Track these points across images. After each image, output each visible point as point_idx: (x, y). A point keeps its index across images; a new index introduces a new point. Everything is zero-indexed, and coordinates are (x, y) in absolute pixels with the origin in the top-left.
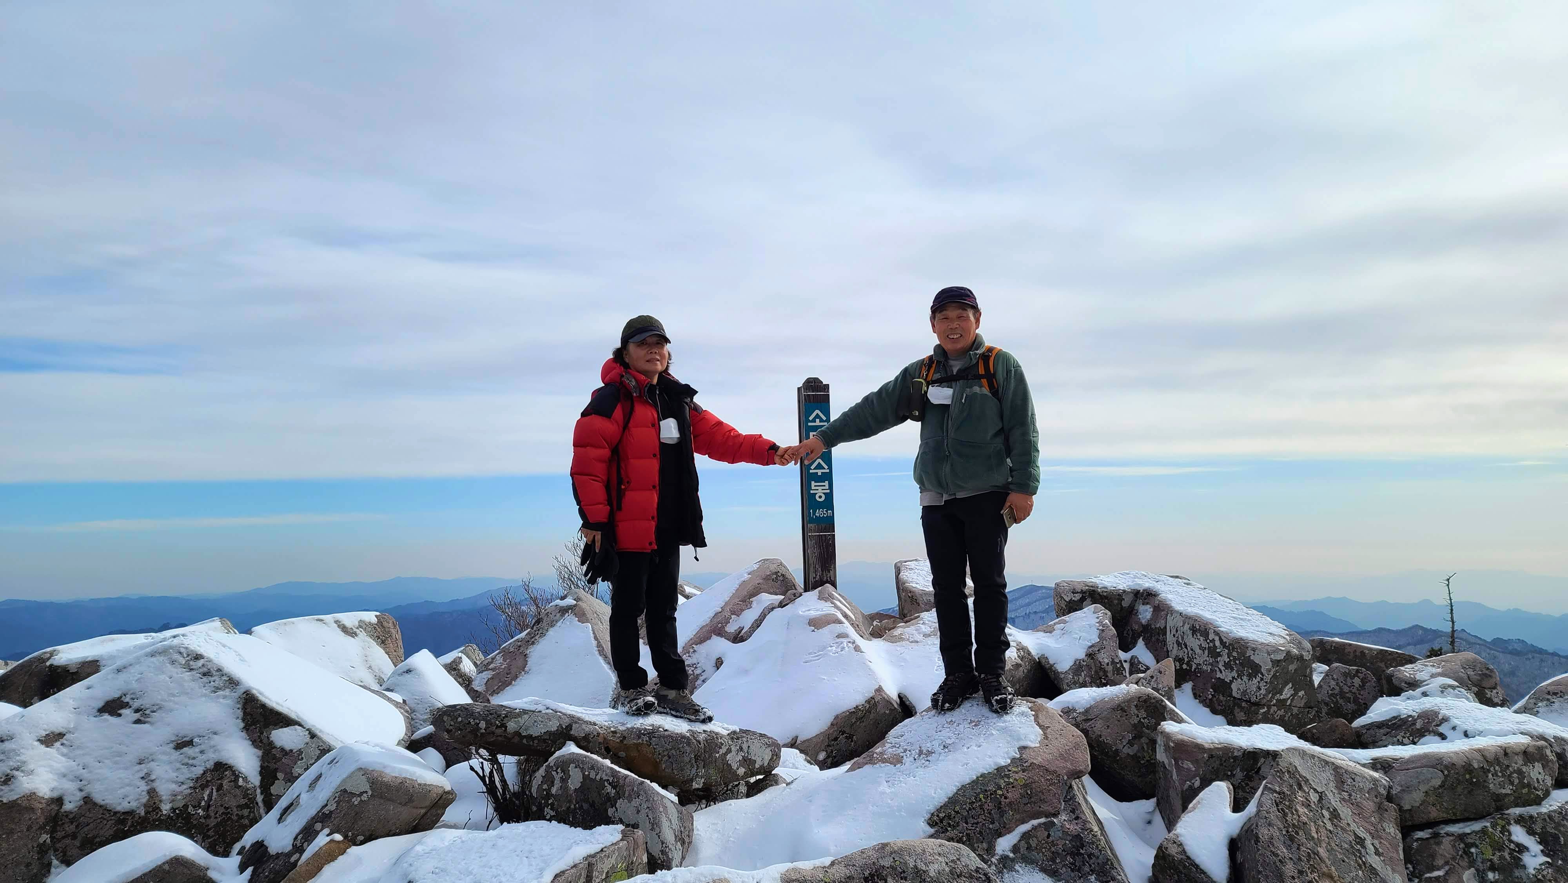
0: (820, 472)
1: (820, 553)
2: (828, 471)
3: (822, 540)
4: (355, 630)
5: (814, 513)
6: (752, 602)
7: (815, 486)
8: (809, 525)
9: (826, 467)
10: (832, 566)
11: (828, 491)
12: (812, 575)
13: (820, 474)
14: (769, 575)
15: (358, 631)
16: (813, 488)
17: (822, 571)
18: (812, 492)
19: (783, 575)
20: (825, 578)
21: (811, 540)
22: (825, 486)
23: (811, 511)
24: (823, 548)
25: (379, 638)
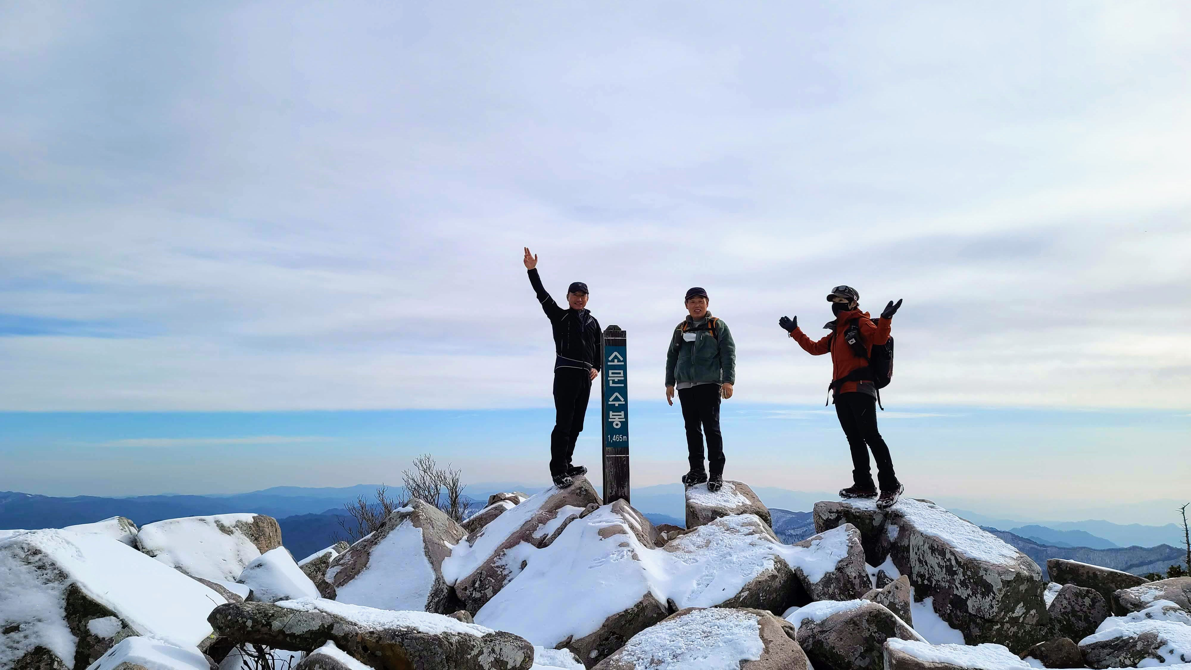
0: (617, 404)
1: (616, 472)
2: (624, 403)
3: (618, 461)
4: (232, 528)
5: (611, 438)
6: (557, 512)
7: (613, 415)
8: (607, 448)
9: (623, 400)
10: (626, 484)
11: (624, 420)
12: (609, 491)
13: (617, 405)
14: (573, 490)
15: (234, 530)
16: (611, 417)
17: (618, 488)
18: (610, 420)
19: (586, 490)
20: (620, 493)
21: (608, 461)
22: (621, 415)
23: (609, 436)
24: (619, 469)
25: (253, 536)
